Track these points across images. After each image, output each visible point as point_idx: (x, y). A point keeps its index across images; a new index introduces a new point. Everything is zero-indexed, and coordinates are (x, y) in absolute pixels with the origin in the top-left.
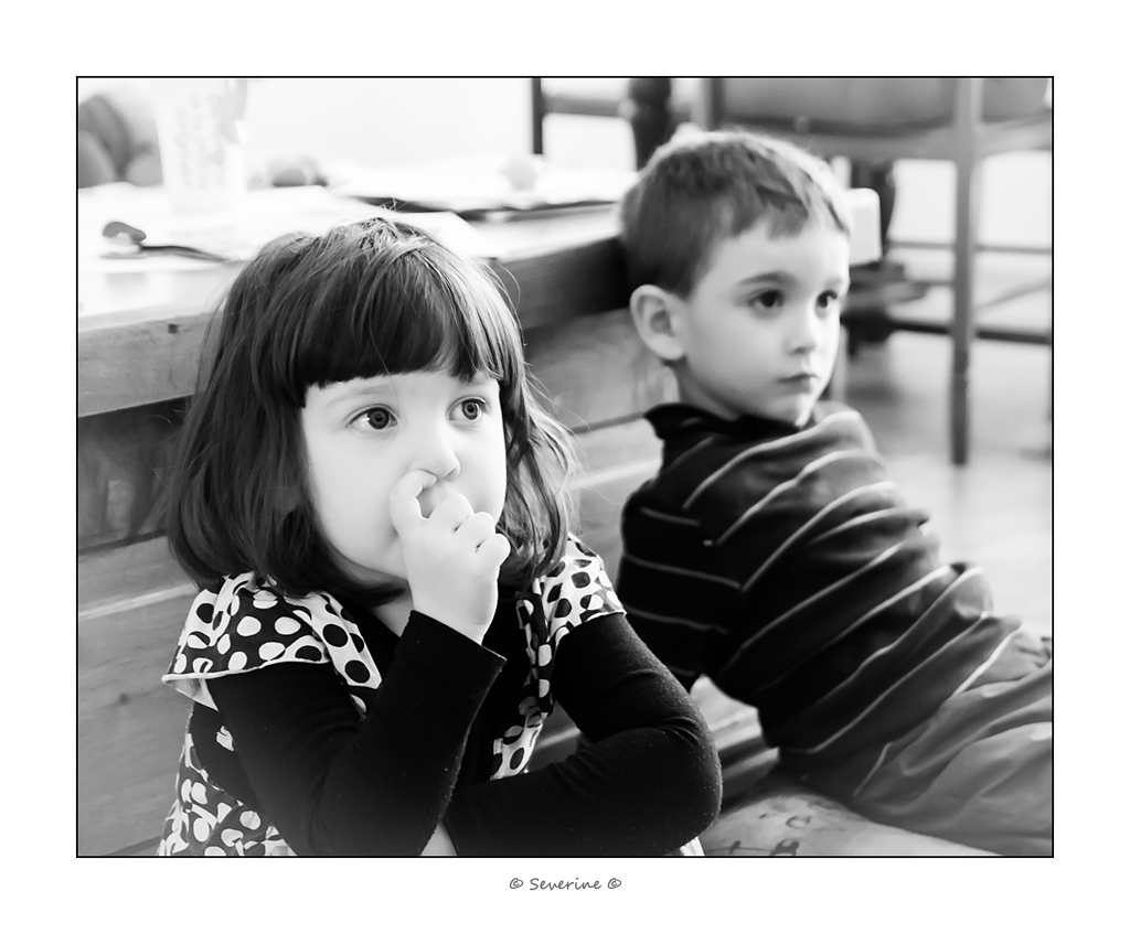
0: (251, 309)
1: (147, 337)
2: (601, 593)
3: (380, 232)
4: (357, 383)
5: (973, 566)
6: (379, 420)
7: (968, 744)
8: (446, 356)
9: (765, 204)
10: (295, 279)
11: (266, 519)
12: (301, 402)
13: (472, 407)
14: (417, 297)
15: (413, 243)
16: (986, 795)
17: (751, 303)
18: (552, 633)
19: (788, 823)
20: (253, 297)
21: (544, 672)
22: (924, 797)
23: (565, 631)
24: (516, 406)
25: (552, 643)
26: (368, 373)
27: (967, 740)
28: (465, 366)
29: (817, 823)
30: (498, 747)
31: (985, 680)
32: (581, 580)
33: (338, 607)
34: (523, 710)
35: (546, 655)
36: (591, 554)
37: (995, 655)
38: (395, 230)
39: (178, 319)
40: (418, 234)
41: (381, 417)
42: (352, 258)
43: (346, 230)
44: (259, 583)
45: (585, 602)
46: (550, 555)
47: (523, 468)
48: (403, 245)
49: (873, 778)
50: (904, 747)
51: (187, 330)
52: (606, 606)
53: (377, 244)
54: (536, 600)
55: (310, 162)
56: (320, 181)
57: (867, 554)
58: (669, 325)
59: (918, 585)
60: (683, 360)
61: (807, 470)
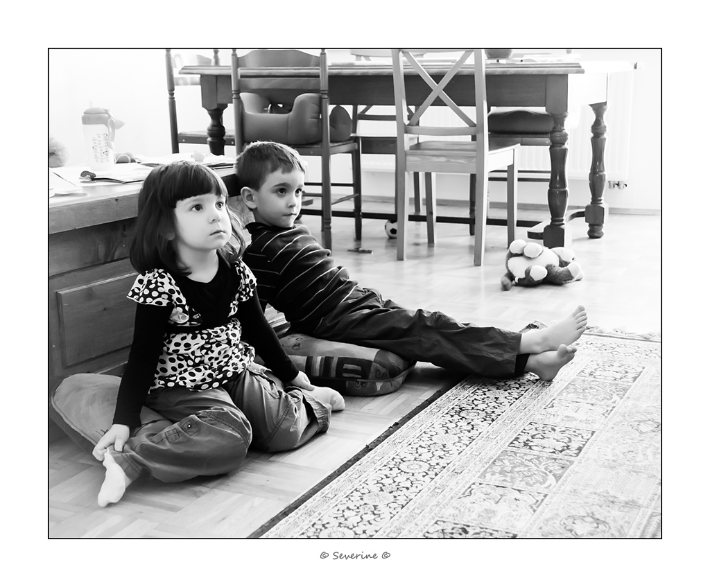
1: (110, 202)
4: (192, 198)
5: (343, 267)
8: (214, 190)
9: (280, 163)
10: (168, 174)
12: (175, 206)
13: (220, 204)
14: (205, 174)
16: (350, 329)
17: (277, 192)
28: (219, 193)
29: (304, 339)
31: (349, 298)
37: (351, 292)
39: (118, 197)
41: (198, 207)
42: (184, 167)
49: (319, 327)
50: (327, 318)
51: (121, 201)
55: (129, 155)
56: (133, 161)
57: (314, 262)
58: (252, 198)
59: (329, 271)
60: (256, 209)
61: (295, 239)
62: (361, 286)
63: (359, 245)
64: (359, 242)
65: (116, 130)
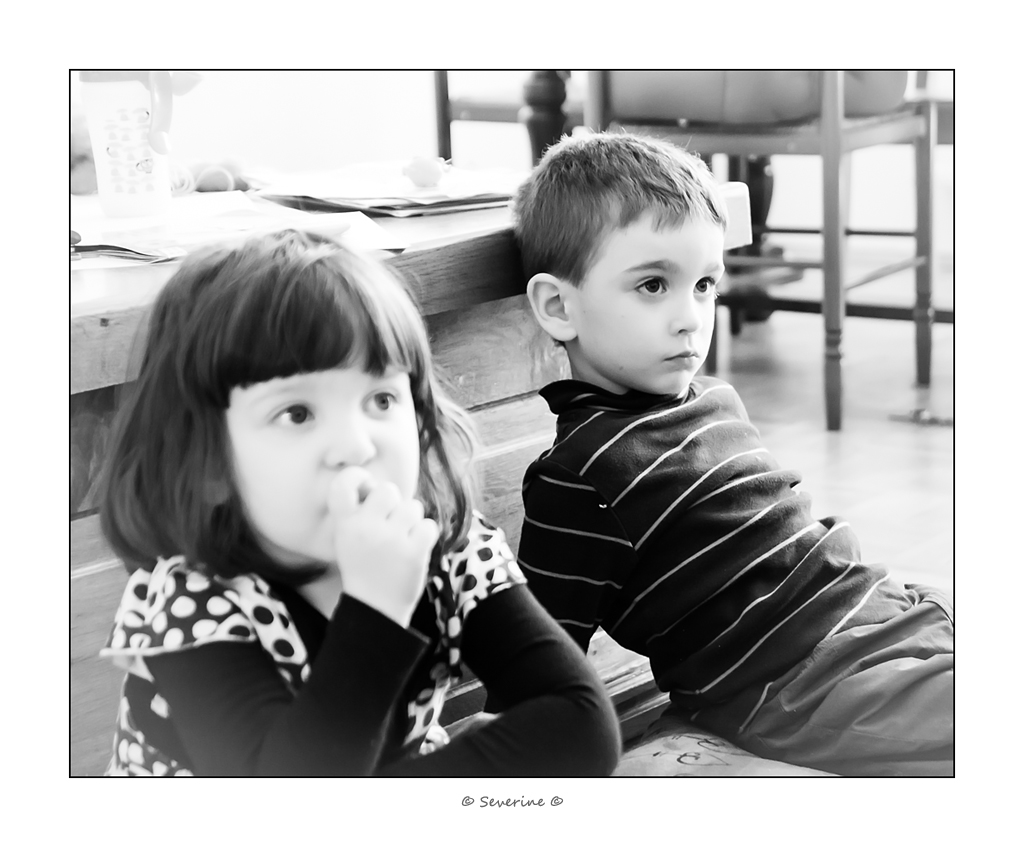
0: (175, 319)
1: (81, 330)
2: (505, 566)
3: (292, 242)
4: (276, 383)
5: (841, 520)
6: (299, 415)
7: (841, 680)
8: (358, 355)
9: (650, 199)
10: (215, 290)
11: (195, 513)
12: (224, 403)
13: (383, 400)
14: (328, 302)
15: (323, 251)
16: (861, 723)
17: (637, 289)
18: (461, 604)
19: (679, 760)
20: (177, 309)
21: (453, 643)
22: (804, 730)
23: (472, 605)
24: (424, 396)
25: (461, 615)
26: (286, 371)
27: (840, 676)
28: (376, 361)
29: (705, 759)
30: (413, 709)
31: (855, 622)
32: (485, 555)
33: (264, 587)
34: (434, 675)
35: (455, 627)
36: (492, 528)
37: (864, 600)
38: (306, 239)
39: (108, 313)
40: (327, 241)
41: (300, 413)
42: (266, 268)
43: (260, 242)
44: (191, 566)
45: (490, 575)
46: (457, 531)
47: (432, 453)
48: (313, 253)
49: (755, 716)
50: (784, 685)
51: (118, 324)
52: (509, 579)
53: (290, 254)
54: (445, 576)
55: (231, 168)
56: (242, 187)
57: (746, 513)
58: (562, 309)
59: (792, 539)
60: (576, 340)
61: (689, 438)
62: (897, 580)
63: (924, 400)
64: (923, 391)
65: (176, 99)
